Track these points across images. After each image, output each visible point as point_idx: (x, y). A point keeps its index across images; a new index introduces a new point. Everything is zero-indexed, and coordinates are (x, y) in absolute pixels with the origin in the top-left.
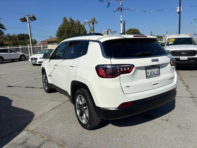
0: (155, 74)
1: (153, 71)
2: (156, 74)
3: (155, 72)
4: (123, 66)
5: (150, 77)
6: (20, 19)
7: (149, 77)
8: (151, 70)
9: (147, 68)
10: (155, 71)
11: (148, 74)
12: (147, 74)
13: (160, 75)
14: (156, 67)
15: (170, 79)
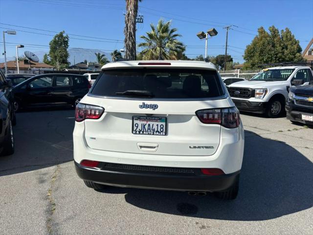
0: (154, 130)
1: (149, 125)
2: (157, 131)
3: (155, 127)
4: (92, 107)
5: (141, 132)
6: (198, 36)
7: (138, 132)
8: (145, 122)
9: (135, 117)
10: (155, 125)
11: (137, 127)
12: (135, 128)
13: (166, 134)
14: (156, 118)
15: (195, 147)
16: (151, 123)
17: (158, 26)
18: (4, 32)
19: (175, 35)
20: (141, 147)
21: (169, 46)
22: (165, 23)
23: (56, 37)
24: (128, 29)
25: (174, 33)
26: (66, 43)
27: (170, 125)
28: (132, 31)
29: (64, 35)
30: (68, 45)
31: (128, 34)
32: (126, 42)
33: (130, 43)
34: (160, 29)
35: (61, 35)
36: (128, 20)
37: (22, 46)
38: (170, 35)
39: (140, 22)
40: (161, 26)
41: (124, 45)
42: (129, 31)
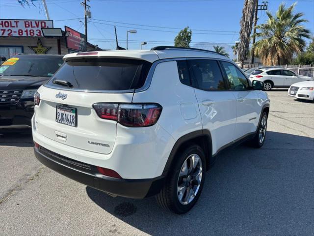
0: (68, 120)
1: (66, 115)
2: (70, 122)
5: (61, 121)
8: (63, 112)
9: (58, 106)
10: (69, 115)
12: (58, 116)
13: (76, 125)
14: (70, 109)
15: (92, 143)
16: (67, 113)
17: (278, 12)
18: (128, 32)
19: (300, 21)
20: (58, 136)
21: (288, 35)
22: (286, 8)
23: (180, 33)
24: (244, 19)
25: (298, 19)
26: (189, 38)
27: (79, 117)
28: (249, 20)
29: (188, 31)
30: (191, 39)
31: (244, 24)
32: (241, 33)
33: (246, 34)
34: (280, 15)
35: (185, 31)
36: (246, 9)
37: (145, 43)
38: (293, 21)
39: (264, 9)
40: (282, 11)
41: (239, 36)
42: (246, 20)
